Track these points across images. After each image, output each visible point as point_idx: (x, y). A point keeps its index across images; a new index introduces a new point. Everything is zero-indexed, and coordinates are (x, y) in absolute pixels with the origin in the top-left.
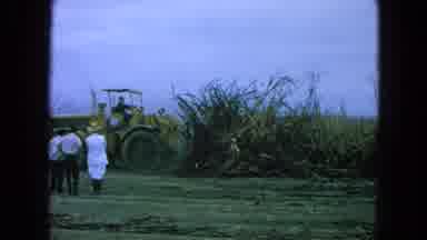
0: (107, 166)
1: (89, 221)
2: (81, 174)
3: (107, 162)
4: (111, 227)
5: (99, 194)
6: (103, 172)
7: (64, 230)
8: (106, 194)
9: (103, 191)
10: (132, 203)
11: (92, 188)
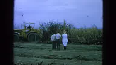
0: (68, 42)
1: (63, 57)
2: (61, 45)
3: (68, 41)
4: (69, 59)
5: (66, 50)
6: (67, 44)
7: (56, 60)
8: (67, 50)
9: (67, 49)
10: (75, 52)
11: (64, 48)
